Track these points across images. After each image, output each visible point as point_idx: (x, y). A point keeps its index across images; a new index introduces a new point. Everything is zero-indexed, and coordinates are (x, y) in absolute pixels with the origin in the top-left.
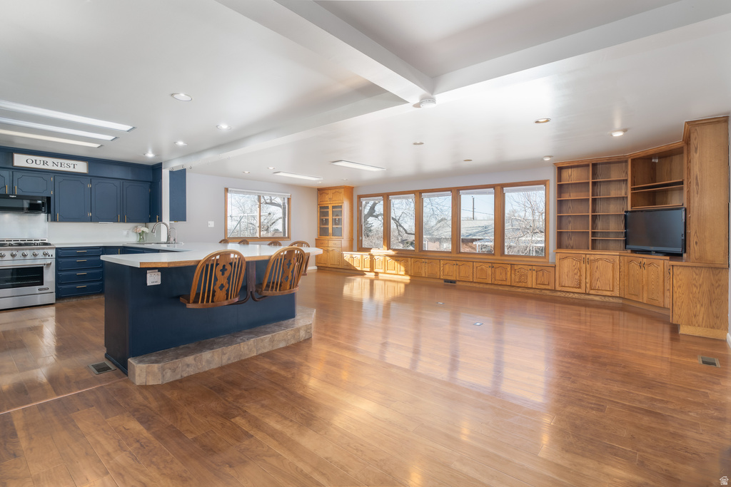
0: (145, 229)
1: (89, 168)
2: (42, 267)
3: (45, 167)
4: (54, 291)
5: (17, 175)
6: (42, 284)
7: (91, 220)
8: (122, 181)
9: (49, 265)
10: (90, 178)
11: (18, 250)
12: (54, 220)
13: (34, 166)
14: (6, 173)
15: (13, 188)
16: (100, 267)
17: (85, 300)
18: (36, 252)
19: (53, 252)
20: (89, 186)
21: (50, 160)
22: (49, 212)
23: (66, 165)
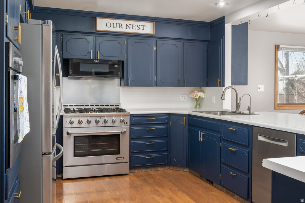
0: (201, 94)
1: (156, 28)
2: (119, 135)
3: (120, 30)
4: (128, 161)
5: (100, 39)
6: (118, 153)
7: (156, 85)
8: (182, 41)
9: (124, 133)
10: (155, 40)
11: (100, 117)
12: (127, 85)
13: (111, 29)
14: (91, 38)
15: (96, 53)
16: (166, 137)
17: (152, 172)
18: (114, 118)
19: (127, 119)
20: (155, 48)
21: (124, 22)
22: (122, 77)
23: (136, 27)
